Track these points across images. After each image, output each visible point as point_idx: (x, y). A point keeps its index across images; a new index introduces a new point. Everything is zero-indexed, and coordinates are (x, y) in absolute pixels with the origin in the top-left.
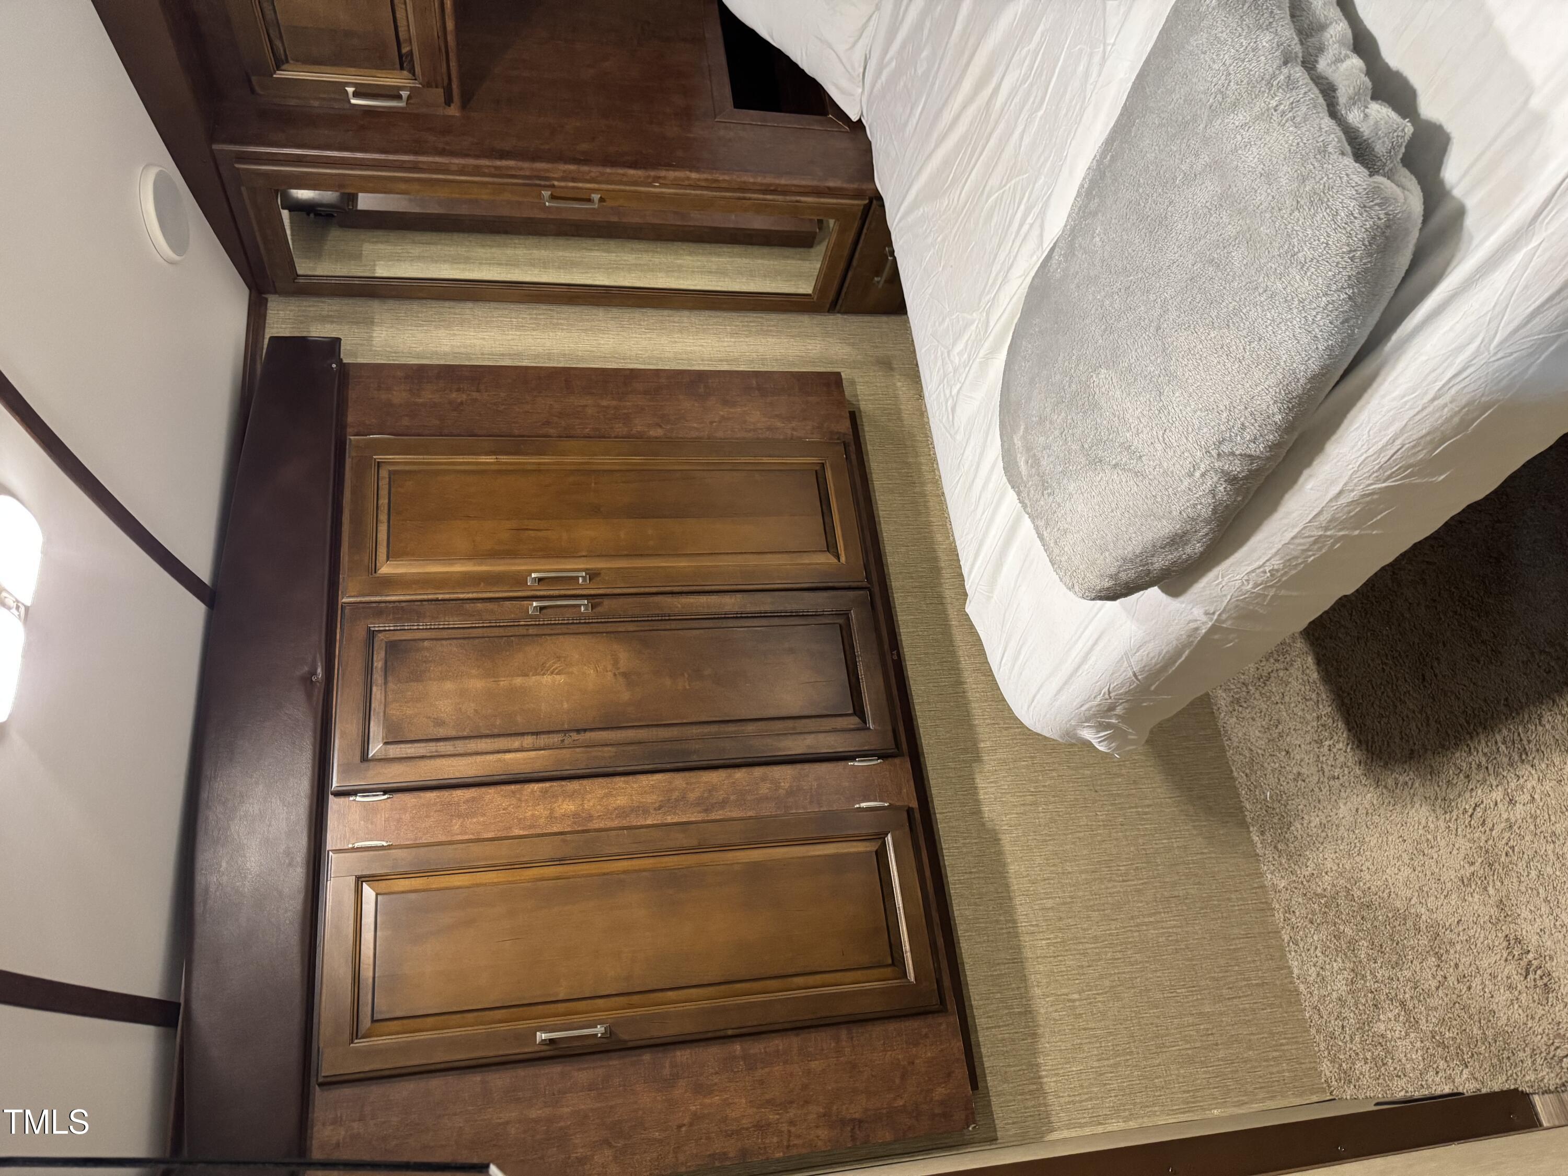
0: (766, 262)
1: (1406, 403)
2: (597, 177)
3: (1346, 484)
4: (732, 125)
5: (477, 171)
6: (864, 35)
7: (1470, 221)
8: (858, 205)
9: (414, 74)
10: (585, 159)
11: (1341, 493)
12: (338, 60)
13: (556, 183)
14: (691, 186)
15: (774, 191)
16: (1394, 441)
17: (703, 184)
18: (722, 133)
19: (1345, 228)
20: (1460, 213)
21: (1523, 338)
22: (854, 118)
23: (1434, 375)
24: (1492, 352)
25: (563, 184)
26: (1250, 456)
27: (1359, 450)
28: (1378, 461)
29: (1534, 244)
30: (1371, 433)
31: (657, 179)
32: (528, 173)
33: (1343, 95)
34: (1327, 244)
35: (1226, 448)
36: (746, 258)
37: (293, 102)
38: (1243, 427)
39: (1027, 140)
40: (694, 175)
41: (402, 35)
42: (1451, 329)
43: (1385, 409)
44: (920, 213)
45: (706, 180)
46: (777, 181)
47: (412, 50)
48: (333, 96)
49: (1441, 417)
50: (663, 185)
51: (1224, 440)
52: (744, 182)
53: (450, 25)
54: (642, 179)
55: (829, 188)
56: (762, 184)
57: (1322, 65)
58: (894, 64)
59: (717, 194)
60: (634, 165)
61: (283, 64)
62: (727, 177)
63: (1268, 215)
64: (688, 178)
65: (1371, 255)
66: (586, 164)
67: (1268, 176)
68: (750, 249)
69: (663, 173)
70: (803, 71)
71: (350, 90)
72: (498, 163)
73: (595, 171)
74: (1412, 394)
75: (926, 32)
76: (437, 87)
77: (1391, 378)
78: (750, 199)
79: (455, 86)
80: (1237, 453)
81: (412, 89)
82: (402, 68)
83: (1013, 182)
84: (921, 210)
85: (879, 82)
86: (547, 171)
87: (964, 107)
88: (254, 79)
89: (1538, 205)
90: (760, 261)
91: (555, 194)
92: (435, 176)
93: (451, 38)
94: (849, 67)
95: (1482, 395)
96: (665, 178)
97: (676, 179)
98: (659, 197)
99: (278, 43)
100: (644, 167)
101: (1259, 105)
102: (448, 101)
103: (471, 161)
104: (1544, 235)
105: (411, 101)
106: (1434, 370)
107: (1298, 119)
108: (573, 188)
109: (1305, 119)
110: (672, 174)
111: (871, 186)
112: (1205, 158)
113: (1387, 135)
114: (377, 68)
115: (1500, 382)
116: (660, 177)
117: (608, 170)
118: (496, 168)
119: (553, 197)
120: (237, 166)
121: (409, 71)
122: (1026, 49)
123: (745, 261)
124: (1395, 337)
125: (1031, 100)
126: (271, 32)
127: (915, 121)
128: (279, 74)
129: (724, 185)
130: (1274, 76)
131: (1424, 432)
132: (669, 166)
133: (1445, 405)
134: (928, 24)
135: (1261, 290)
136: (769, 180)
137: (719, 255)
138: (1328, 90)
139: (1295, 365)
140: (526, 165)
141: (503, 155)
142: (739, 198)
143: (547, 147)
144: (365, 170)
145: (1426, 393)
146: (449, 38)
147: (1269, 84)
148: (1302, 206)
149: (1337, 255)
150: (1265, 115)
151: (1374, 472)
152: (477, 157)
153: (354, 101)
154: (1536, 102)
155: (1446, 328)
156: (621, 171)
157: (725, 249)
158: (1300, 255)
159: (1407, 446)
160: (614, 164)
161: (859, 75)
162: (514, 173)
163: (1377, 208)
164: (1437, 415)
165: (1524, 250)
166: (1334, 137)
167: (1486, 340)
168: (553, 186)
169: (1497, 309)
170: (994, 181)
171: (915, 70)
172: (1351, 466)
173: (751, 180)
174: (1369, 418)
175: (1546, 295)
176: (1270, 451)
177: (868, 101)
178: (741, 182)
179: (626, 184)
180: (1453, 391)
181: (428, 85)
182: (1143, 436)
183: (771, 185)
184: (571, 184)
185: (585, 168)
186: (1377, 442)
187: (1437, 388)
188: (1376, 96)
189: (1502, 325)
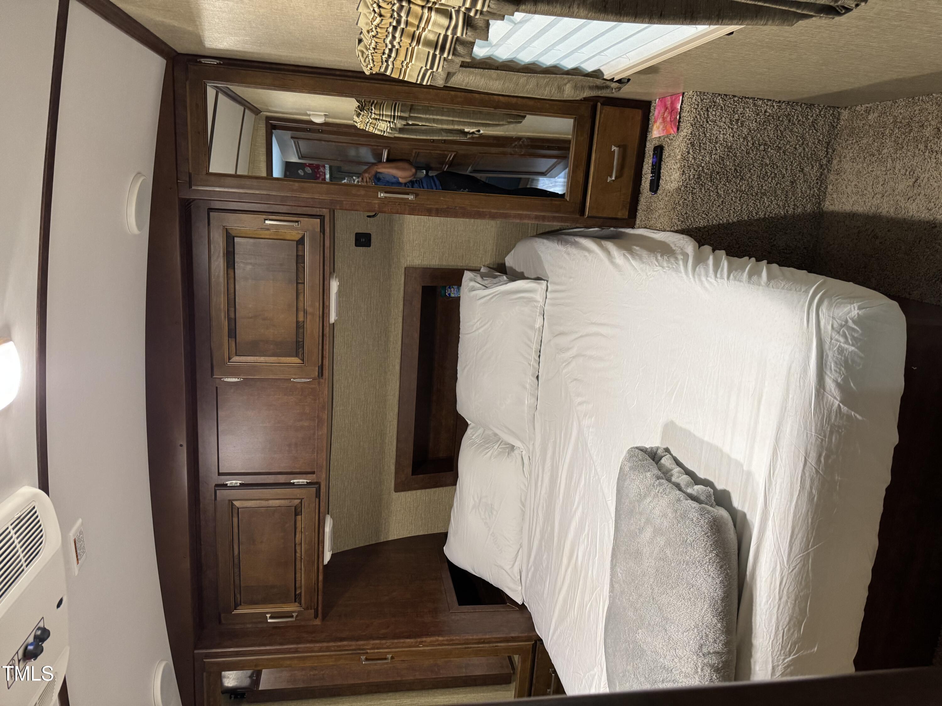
0: (485, 694)
1: (770, 604)
2: (390, 645)
3: (773, 662)
4: (458, 614)
5: (328, 649)
6: (517, 559)
7: (748, 517)
8: (529, 645)
9: (301, 604)
10: (384, 637)
11: (773, 668)
12: (266, 601)
13: (368, 651)
14: (439, 645)
15: (483, 643)
16: (778, 629)
17: (446, 643)
18: (453, 617)
19: (698, 525)
20: (744, 515)
21: (795, 558)
22: (520, 603)
23: (772, 586)
24: (787, 567)
25: (372, 651)
26: (718, 653)
27: (767, 638)
28: (778, 643)
29: (772, 515)
30: (766, 626)
31: (421, 642)
32: (354, 647)
33: (683, 486)
34: (696, 533)
35: (705, 650)
36: (473, 693)
37: (237, 627)
38: (707, 636)
39: (595, 573)
40: (441, 638)
41: (297, 585)
42: (766, 562)
43: (764, 611)
44: (559, 632)
45: (447, 640)
46: (484, 637)
47: (301, 592)
48: (259, 620)
49: (789, 608)
50: (424, 646)
51: (702, 645)
52: (467, 639)
53: (321, 578)
54: (413, 644)
55: (512, 637)
56: (476, 639)
57: (673, 479)
58: (533, 569)
59: (454, 647)
60: (409, 637)
61: (238, 606)
62: (458, 638)
63: (670, 529)
64: (438, 640)
65: (714, 534)
66: (385, 639)
67: (665, 515)
68: (475, 688)
69: (424, 639)
70: (492, 585)
71: (268, 616)
72: (339, 644)
73: (389, 642)
74: (770, 599)
75: (543, 547)
76: (311, 609)
77: (758, 594)
78: (471, 648)
79: (320, 609)
80: (711, 651)
81: (299, 612)
82: (295, 601)
83: (595, 594)
84: (559, 630)
85: (528, 579)
86: (364, 645)
87: (566, 571)
88: (222, 615)
89: (763, 500)
90: (482, 694)
91: (367, 657)
92: (306, 654)
93: (320, 584)
94: (513, 577)
95: (799, 592)
96: (425, 642)
97: (431, 642)
98: (423, 653)
99: (238, 596)
100: (415, 637)
101: (653, 493)
102: (316, 616)
103: (325, 644)
104: (773, 511)
105: (298, 618)
106: (771, 583)
107: (667, 493)
108: (377, 653)
109: (670, 493)
110: (429, 639)
111: (534, 634)
112: (643, 520)
113: (703, 493)
114: (283, 603)
115: (801, 583)
116: (422, 642)
117: (396, 641)
118: (338, 646)
119: (367, 659)
120: (205, 660)
121: (299, 603)
122: (584, 535)
123: (473, 695)
124: (748, 573)
125: (592, 555)
126: (236, 590)
127: (547, 589)
128: (236, 612)
129: (457, 642)
130: (654, 483)
131: (787, 619)
132: (427, 635)
133: (787, 602)
134: (543, 544)
135: (682, 563)
136: (480, 636)
137: (458, 694)
138: (678, 486)
139: (712, 594)
140: (353, 643)
141: (342, 639)
142: (466, 648)
143: (364, 633)
144: (270, 655)
145: (775, 596)
146: (319, 584)
147: (653, 486)
148: (680, 521)
149: (701, 536)
150: (656, 496)
151: (781, 651)
152: (328, 642)
153: (269, 621)
154: (745, 468)
155: (764, 562)
156: (402, 641)
157: (461, 690)
158: (688, 541)
159: (786, 630)
160: (399, 638)
161: (518, 580)
162: (347, 648)
163: (707, 514)
164: (787, 608)
165: (770, 519)
166: (682, 496)
167: (781, 562)
168: (367, 653)
169: (777, 547)
170: (587, 598)
171: (542, 566)
172: (769, 649)
173: (471, 637)
174: (761, 619)
175: (789, 535)
176: (726, 647)
177: (525, 591)
178: (465, 639)
179: (405, 647)
180: (785, 592)
181: (307, 609)
182: (668, 657)
183: (481, 639)
184: (376, 651)
185: (384, 642)
186: (772, 630)
187: (778, 592)
188: (696, 484)
189: (783, 553)
